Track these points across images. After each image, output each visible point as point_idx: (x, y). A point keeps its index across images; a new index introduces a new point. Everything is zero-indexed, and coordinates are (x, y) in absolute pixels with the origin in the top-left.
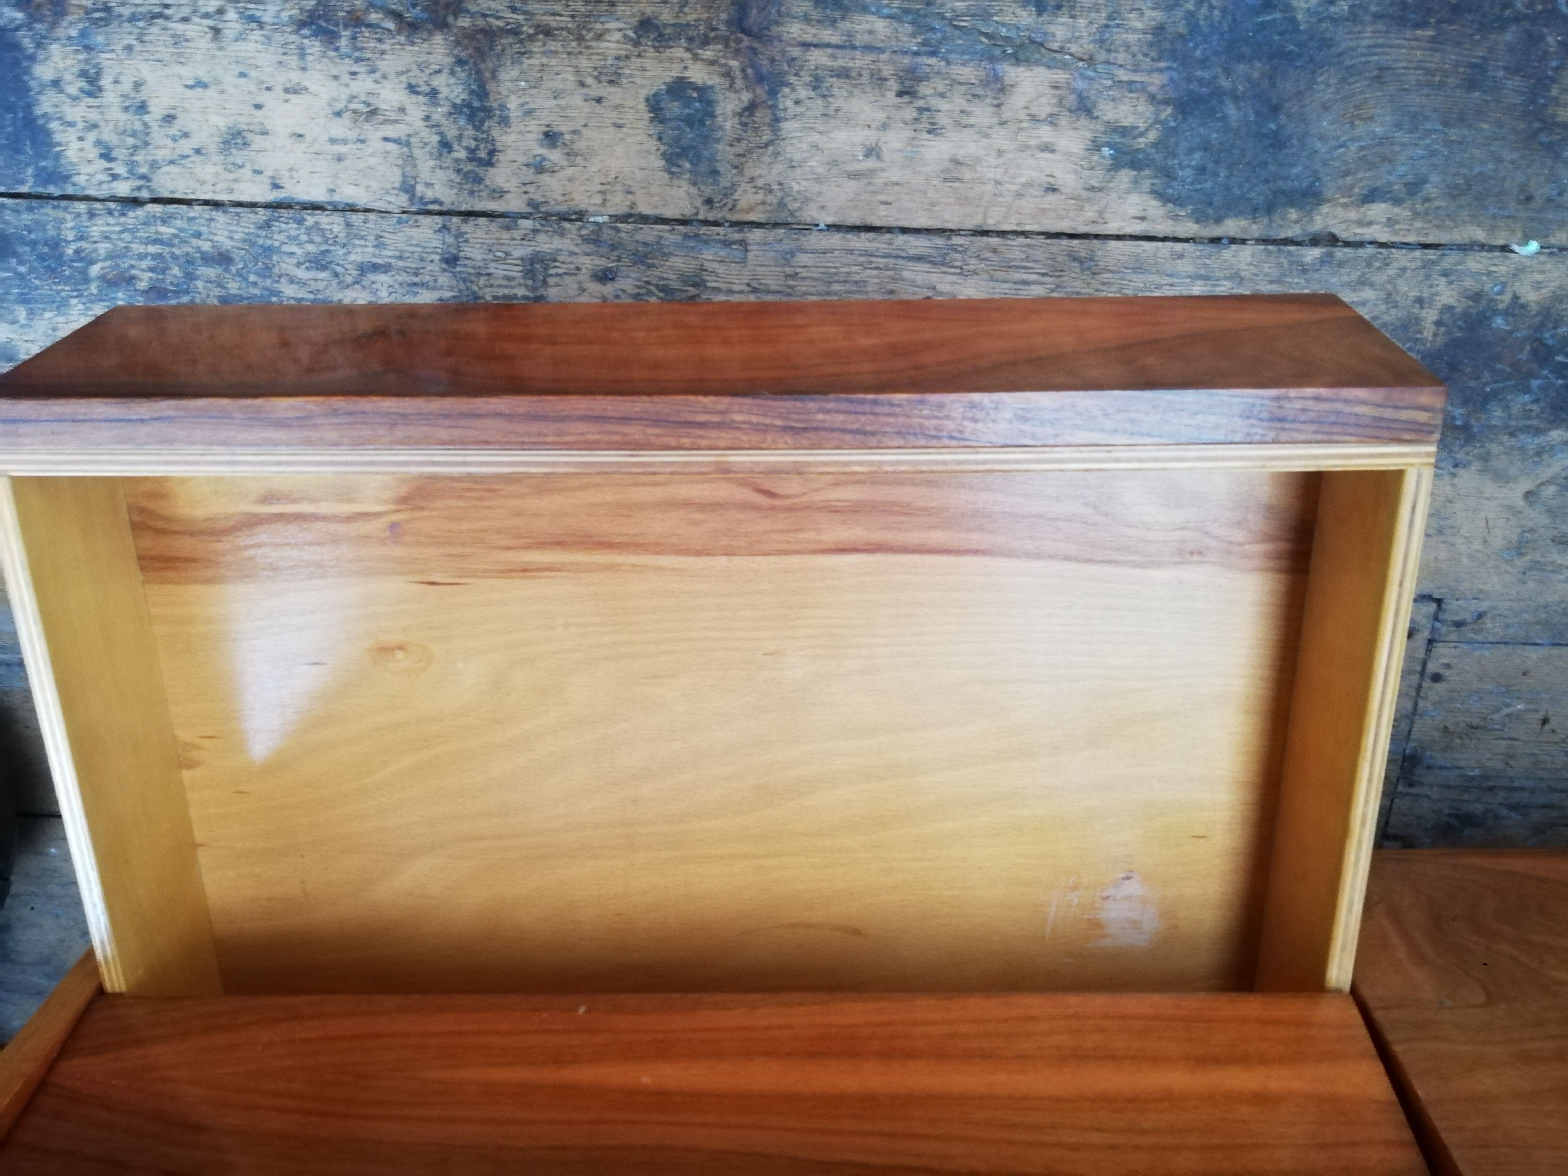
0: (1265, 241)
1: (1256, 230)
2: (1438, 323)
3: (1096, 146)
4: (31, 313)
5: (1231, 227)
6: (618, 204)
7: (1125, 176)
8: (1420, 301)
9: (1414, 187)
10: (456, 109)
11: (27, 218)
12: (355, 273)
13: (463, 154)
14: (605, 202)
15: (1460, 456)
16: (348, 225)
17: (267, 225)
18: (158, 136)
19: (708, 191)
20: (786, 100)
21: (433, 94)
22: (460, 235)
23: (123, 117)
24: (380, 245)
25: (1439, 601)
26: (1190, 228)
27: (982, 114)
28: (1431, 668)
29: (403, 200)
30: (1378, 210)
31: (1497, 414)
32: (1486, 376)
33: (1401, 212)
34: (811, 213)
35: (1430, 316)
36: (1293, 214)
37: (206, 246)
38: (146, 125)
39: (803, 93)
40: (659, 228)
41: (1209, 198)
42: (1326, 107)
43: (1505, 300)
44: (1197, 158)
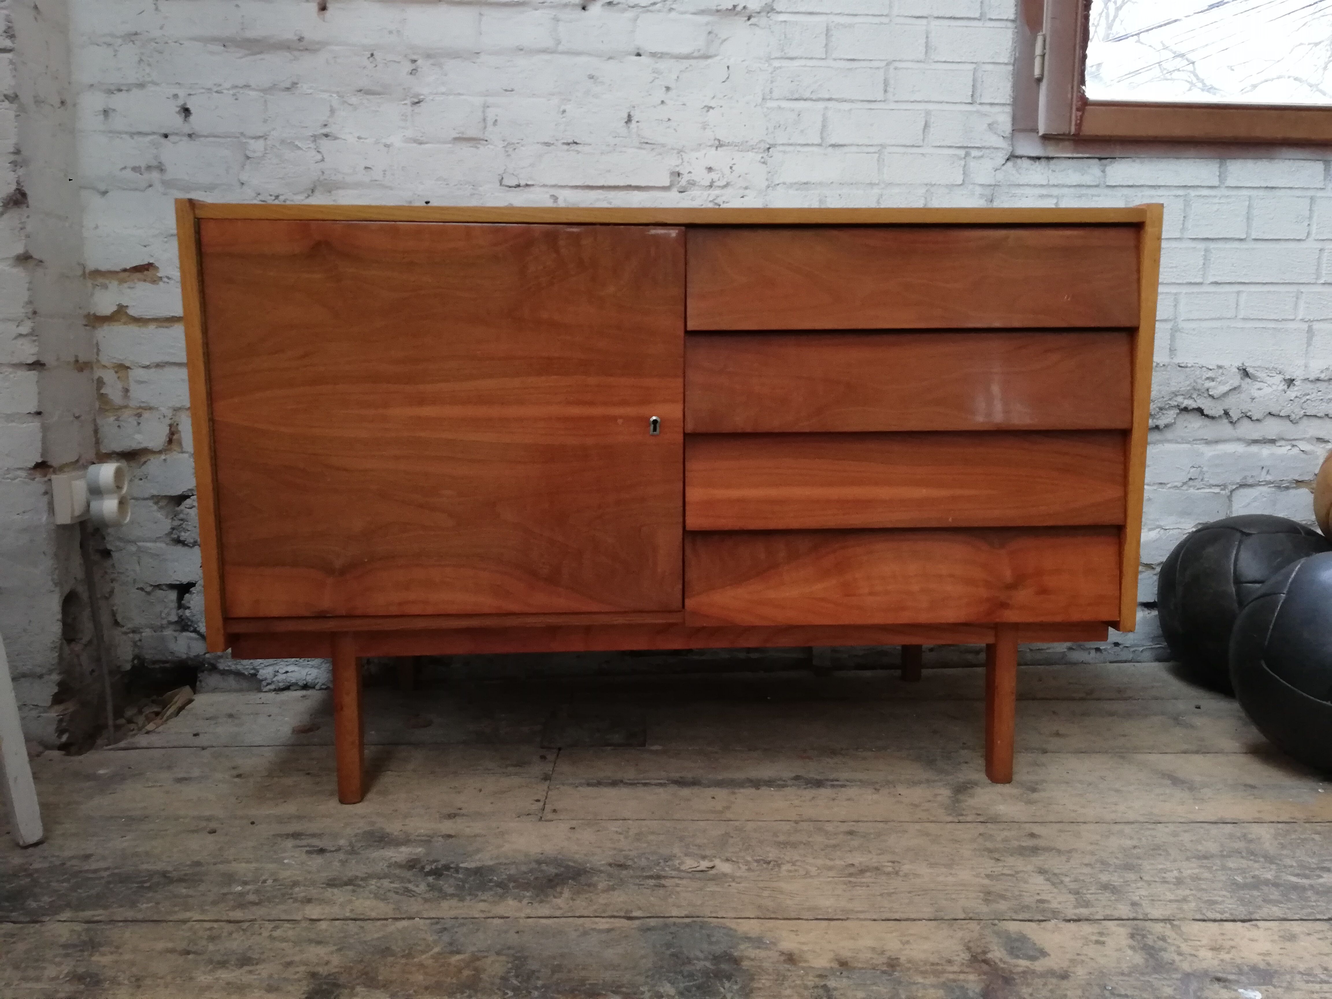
0: (665, 917)
1: (672, 920)
2: (561, 893)
3: (775, 943)
5: (687, 920)
6: (1048, 925)
7: (753, 935)
8: (573, 900)
9: (584, 934)
10: (1163, 950)
12: (1189, 899)
13: (1149, 936)
14: (1056, 925)
16: (1204, 915)
17: (1251, 914)
19: (997, 929)
20: (966, 956)
21: (1180, 954)
22: (1136, 913)
24: (1180, 909)
25: (540, 820)
26: (709, 920)
27: (845, 953)
28: (541, 804)
29: (1176, 923)
30: (603, 927)
31: (524, 868)
32: (532, 878)
33: (590, 926)
34: (932, 924)
35: (567, 894)
36: (652, 924)
37: (1282, 905)
39: (956, 958)
40: (1020, 918)
41: (701, 927)
42: (643, 957)
43: (525, 901)
44: (714, 939)
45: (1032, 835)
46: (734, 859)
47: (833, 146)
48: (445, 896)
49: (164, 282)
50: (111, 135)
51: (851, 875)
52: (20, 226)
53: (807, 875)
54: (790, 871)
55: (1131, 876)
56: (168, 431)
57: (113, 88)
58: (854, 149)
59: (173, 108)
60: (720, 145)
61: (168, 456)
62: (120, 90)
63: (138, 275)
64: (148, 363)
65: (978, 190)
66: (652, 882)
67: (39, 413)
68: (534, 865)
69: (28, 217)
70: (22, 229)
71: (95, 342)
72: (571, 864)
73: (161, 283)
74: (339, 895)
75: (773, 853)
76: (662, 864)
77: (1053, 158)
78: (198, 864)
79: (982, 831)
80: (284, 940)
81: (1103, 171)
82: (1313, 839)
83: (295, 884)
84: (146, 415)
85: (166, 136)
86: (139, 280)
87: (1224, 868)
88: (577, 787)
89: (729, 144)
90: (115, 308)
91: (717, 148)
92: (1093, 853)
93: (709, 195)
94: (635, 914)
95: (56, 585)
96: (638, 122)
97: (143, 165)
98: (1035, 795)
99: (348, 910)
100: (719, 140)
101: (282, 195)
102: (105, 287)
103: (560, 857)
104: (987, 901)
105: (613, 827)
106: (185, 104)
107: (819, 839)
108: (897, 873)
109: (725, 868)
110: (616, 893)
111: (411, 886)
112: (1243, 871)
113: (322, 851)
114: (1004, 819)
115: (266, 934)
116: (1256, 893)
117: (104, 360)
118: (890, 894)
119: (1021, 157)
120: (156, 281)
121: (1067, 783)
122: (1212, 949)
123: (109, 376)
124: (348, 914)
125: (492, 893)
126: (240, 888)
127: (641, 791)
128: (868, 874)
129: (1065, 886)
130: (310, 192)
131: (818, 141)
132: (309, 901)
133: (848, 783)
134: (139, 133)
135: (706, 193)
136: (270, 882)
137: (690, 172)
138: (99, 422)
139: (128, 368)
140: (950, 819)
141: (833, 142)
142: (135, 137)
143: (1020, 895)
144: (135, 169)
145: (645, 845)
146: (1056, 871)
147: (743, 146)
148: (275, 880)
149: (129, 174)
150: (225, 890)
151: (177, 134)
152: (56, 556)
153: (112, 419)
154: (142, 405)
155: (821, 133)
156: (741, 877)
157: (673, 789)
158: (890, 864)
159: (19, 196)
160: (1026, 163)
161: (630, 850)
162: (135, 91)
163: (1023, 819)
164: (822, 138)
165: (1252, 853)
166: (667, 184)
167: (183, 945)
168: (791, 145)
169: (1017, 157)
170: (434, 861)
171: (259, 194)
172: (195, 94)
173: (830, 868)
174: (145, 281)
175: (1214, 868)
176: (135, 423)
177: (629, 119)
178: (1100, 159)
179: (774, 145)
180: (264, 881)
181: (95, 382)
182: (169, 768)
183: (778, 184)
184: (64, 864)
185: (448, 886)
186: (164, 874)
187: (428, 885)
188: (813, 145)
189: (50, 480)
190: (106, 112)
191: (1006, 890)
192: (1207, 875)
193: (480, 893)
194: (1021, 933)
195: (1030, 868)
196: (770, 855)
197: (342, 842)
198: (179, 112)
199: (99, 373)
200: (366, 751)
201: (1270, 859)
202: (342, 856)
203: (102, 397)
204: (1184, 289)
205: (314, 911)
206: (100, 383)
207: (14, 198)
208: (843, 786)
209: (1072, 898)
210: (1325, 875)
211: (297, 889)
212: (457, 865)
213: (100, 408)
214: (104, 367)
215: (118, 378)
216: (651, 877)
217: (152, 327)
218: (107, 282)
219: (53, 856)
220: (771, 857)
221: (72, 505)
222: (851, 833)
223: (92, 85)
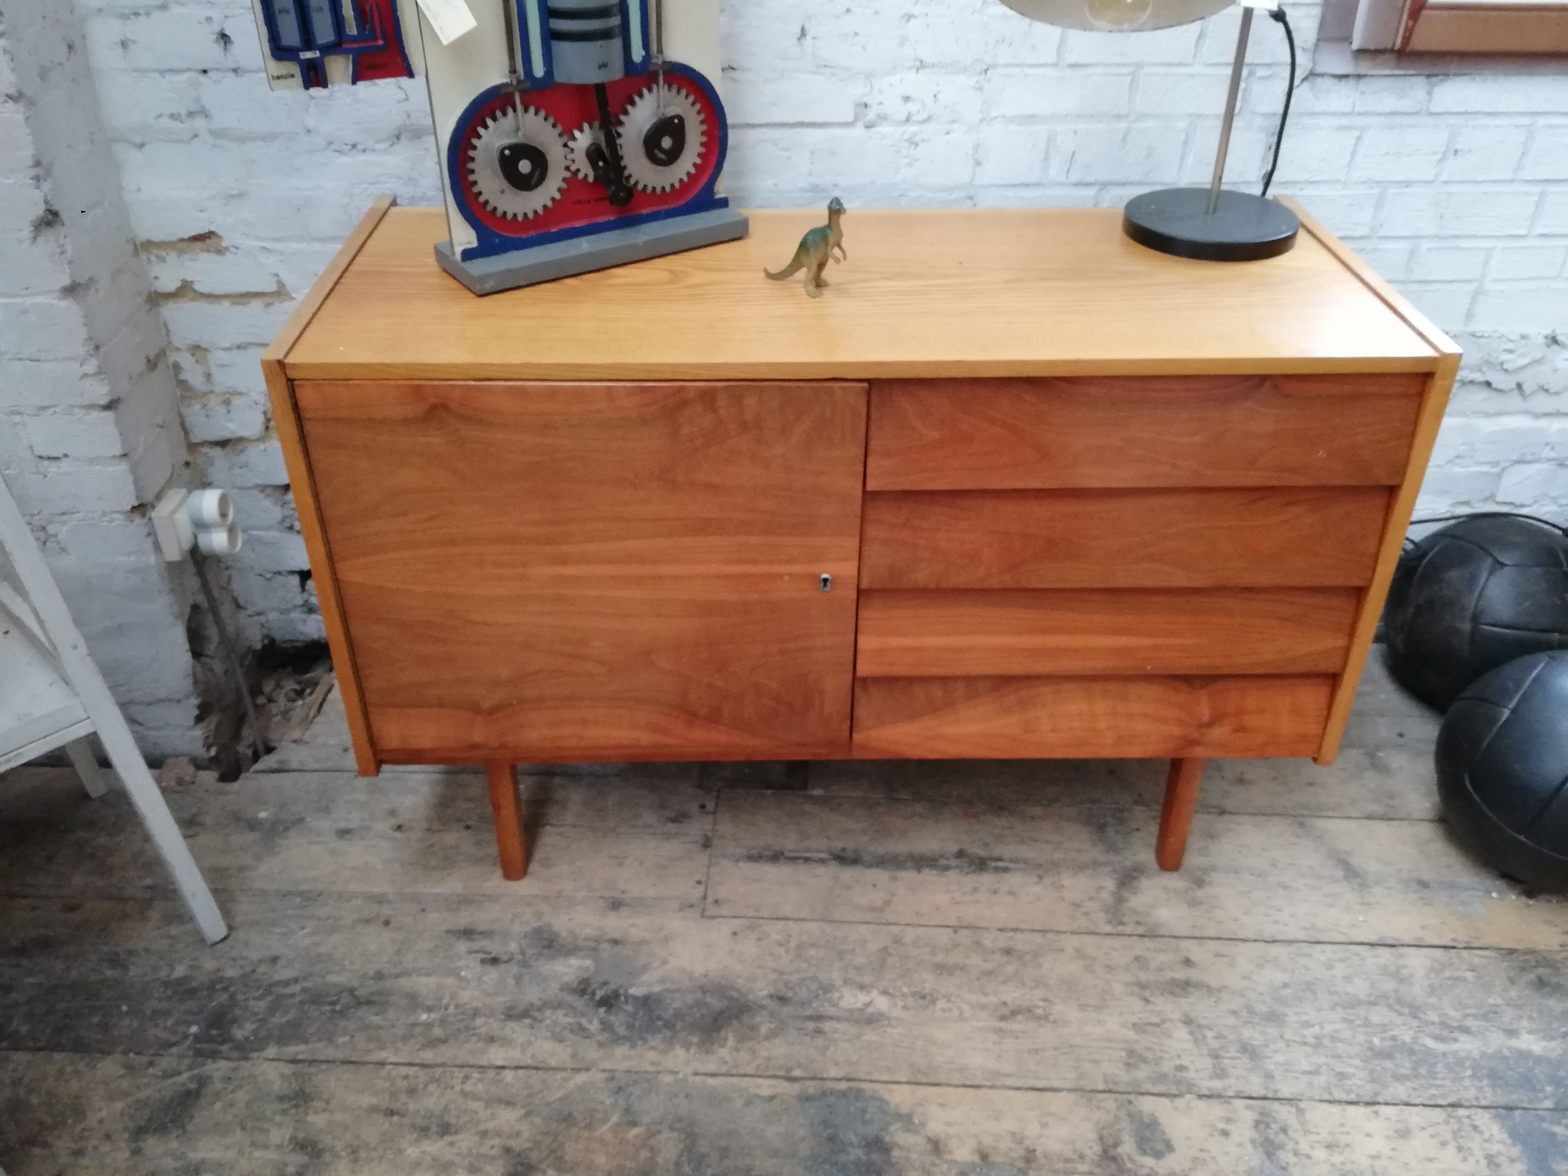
0: (823, 1079)
1: (830, 1085)
2: (726, 1039)
3: (923, 1124)
4: (1501, 1052)
5: (843, 1086)
6: (1181, 1102)
7: (904, 1110)
8: (737, 1050)
9: (748, 1103)
10: (1281, 1147)
11: (1514, 1097)
12: (1321, 1070)
13: (1273, 1126)
14: (1188, 1103)
15: (705, 980)
16: (1330, 1094)
17: (1376, 1094)
18: (1449, 1137)
19: (1131, 1108)
20: (1097, 1149)
21: (1296, 1153)
22: (1267, 1088)
23: (1470, 1145)
24: (1310, 1084)
25: (703, 916)
26: (864, 1085)
27: (988, 1141)
28: (703, 888)
29: (1302, 1105)
30: (766, 1092)
31: (689, 999)
32: (698, 1015)
33: (753, 1091)
34: (1072, 1097)
35: (731, 1041)
36: (811, 1091)
37: (1408, 1083)
38: (1456, 1141)
39: (1088, 1152)
40: (1156, 1091)
41: (857, 1098)
42: (803, 1139)
43: (693, 1050)
44: (867, 1117)
45: (1188, 962)
46: (892, 991)
47: (1074, 66)
48: (617, 1040)
49: (231, 253)
50: (135, 74)
51: (1003, 1018)
52: (59, 250)
53: (961, 1018)
54: (944, 1010)
55: (1273, 1031)
56: (264, 420)
57: (126, 11)
58: (1100, 70)
59: (209, 35)
60: (921, 66)
61: (267, 444)
62: (137, 14)
63: (199, 244)
64: (228, 345)
65: (1258, 122)
66: (811, 1025)
67: (125, 455)
68: (699, 995)
69: (65, 237)
70: (62, 253)
71: (162, 322)
72: (734, 994)
73: (228, 253)
74: (517, 1030)
75: (928, 981)
76: (821, 997)
77: (1365, 76)
78: (380, 976)
79: (1138, 952)
80: (475, 1097)
81: (1429, 93)
82: (1465, 980)
83: (476, 1013)
84: (237, 401)
85: (205, 72)
86: (202, 250)
87: (1367, 1023)
88: (738, 861)
89: (933, 66)
90: (179, 284)
91: (918, 70)
92: (1242, 994)
93: (904, 132)
94: (796, 1073)
95: (177, 618)
96: (814, 38)
97: (183, 112)
98: (1200, 893)
99: (529, 1056)
100: (921, 61)
101: (360, 144)
102: (162, 260)
103: (723, 982)
104: (1128, 1065)
105: (775, 931)
106: (222, 29)
107: (975, 961)
108: (1046, 1017)
109: (882, 1003)
110: (778, 1041)
111: (584, 1021)
112: (1384, 1028)
113: (495, 961)
114: (1163, 931)
115: (458, 1088)
116: (1388, 1064)
117: (177, 342)
118: (1036, 1051)
119: (1322, 75)
120: (220, 251)
121: (1236, 872)
122: (1329, 1147)
123: (186, 360)
124: (529, 1061)
125: (660, 1036)
126: (424, 1017)
127: (802, 872)
128: (1020, 1017)
129: (1207, 1044)
130: (395, 140)
131: (1052, 59)
132: (492, 1039)
133: (1012, 865)
134: (171, 71)
135: (900, 130)
136: (452, 1008)
137: (881, 103)
138: (185, 411)
139: (206, 350)
140: (1108, 929)
141: (1073, 60)
142: (168, 77)
143: (1161, 1058)
144: (172, 116)
145: (805, 965)
146: (1202, 1022)
147: (952, 68)
148: (457, 1006)
149: (166, 122)
150: (411, 1019)
151: (218, 69)
152: (172, 591)
153: (198, 407)
154: (231, 390)
155: (1058, 50)
156: (896, 1019)
157: (834, 868)
158: (1041, 1003)
159: (50, 217)
160: (1329, 83)
161: (791, 973)
162: (157, 15)
163: (1182, 932)
164: (1059, 55)
165: (1399, 1001)
166: (851, 119)
167: (384, 1102)
168: (1017, 65)
169: (1318, 75)
170: (605, 983)
171: (332, 143)
172: (233, 16)
173: (983, 1007)
174: (208, 251)
175: (1358, 1022)
176: (225, 411)
177: (803, 32)
178: (1429, 76)
179: (994, 66)
180: (446, 1008)
181: (171, 367)
182: (327, 810)
183: (995, 118)
184: (254, 971)
185: (618, 1020)
186: (351, 991)
187: (602, 1022)
188: (1045, 65)
189: (150, 519)
190: (124, 44)
191: (1149, 1049)
192: (1347, 1034)
193: (649, 1037)
194: (1153, 1115)
195: (1177, 1015)
196: (927, 986)
197: (513, 947)
198: (217, 41)
199: (173, 357)
200: (522, 787)
201: (1415, 1011)
202: (514, 969)
203: (182, 384)
204: (1502, 244)
205: (497, 1055)
206: (177, 367)
207: (46, 220)
208: (1006, 870)
209: (1208, 1062)
210: (1463, 1038)
211: (479, 1021)
212: (626, 991)
213: (182, 396)
214: (178, 349)
215: (197, 361)
216: (810, 1018)
217: (226, 303)
218: (163, 253)
219: (242, 958)
220: (928, 987)
221: (179, 541)
222: (1008, 952)
223: (100, 10)
